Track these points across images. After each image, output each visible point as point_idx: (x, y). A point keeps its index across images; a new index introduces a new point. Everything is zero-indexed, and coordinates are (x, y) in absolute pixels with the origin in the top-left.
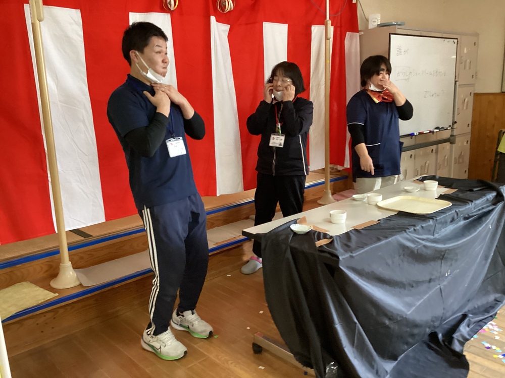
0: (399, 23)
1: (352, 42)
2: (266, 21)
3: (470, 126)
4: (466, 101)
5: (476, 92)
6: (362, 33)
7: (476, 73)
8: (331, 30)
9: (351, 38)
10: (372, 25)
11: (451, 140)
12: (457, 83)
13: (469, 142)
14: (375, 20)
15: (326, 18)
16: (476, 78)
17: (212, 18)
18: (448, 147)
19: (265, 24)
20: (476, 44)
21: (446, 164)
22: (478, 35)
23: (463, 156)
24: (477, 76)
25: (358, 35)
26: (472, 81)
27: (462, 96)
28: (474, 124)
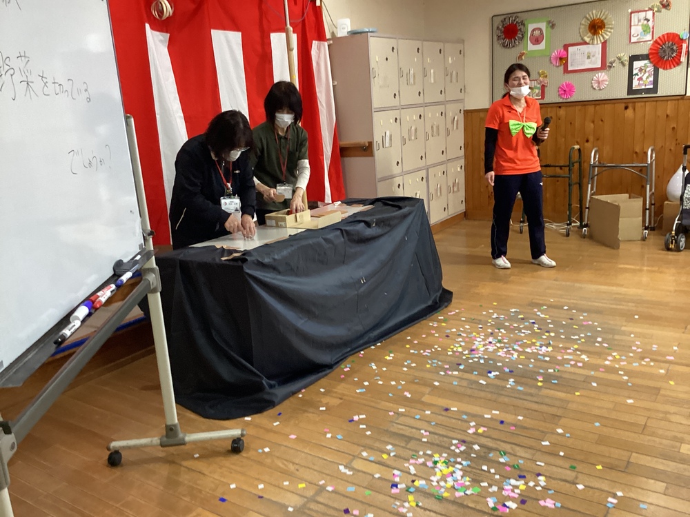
0: (371, 30)
1: (320, 52)
2: (216, 28)
3: (463, 148)
4: (456, 119)
5: (466, 109)
7: (464, 86)
8: (294, 37)
10: (341, 33)
13: (463, 168)
14: (345, 26)
15: (286, 24)
16: (465, 92)
17: (147, 26)
18: (440, 174)
19: (213, 32)
20: (462, 52)
21: (439, 194)
22: (463, 42)
23: (458, 183)
24: (467, 91)
25: (326, 44)
26: (461, 96)
27: (450, 114)
28: (466, 145)
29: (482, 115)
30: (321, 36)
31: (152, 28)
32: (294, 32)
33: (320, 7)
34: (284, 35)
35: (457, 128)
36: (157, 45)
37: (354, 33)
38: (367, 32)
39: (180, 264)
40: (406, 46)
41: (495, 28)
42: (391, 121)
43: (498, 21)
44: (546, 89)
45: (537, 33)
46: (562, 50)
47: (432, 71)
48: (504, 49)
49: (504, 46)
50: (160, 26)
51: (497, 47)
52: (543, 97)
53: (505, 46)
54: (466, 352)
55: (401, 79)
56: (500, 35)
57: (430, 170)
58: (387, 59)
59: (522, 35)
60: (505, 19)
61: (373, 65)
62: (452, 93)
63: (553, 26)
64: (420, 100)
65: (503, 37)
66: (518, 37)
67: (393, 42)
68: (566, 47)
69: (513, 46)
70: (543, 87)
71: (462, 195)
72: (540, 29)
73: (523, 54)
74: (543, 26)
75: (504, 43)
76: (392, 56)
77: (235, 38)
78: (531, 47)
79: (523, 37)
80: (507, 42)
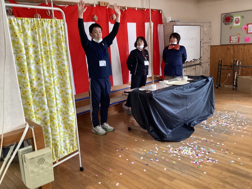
0: (178, 20)
1: (160, 28)
2: (128, 22)
3: (209, 58)
4: (207, 49)
5: (211, 45)
6: (164, 24)
7: (211, 37)
8: (152, 24)
9: (160, 26)
10: (168, 21)
11: (200, 64)
12: (201, 42)
13: (209, 65)
14: (169, 19)
15: (150, 20)
16: (211, 39)
20: (210, 26)
22: (211, 22)
23: (207, 71)
25: (162, 25)
26: (209, 41)
27: (205, 47)
28: (211, 58)
30: (161, 22)
31: (111, 23)
32: (152, 22)
34: (149, 23)
35: (208, 51)
37: (172, 21)
38: (176, 21)
41: (222, 18)
43: (223, 16)
44: (240, 39)
45: (237, 20)
46: (246, 26)
48: (225, 25)
50: (113, 22)
51: (223, 24)
52: (239, 42)
56: (224, 20)
57: (196, 66)
59: (232, 20)
60: (226, 15)
63: (243, 17)
66: (230, 21)
67: (185, 24)
68: (247, 25)
69: (229, 24)
70: (239, 39)
71: (208, 74)
72: (238, 19)
73: (232, 27)
74: (239, 17)
77: (134, 24)
78: (235, 24)
79: (232, 21)
80: (226, 23)
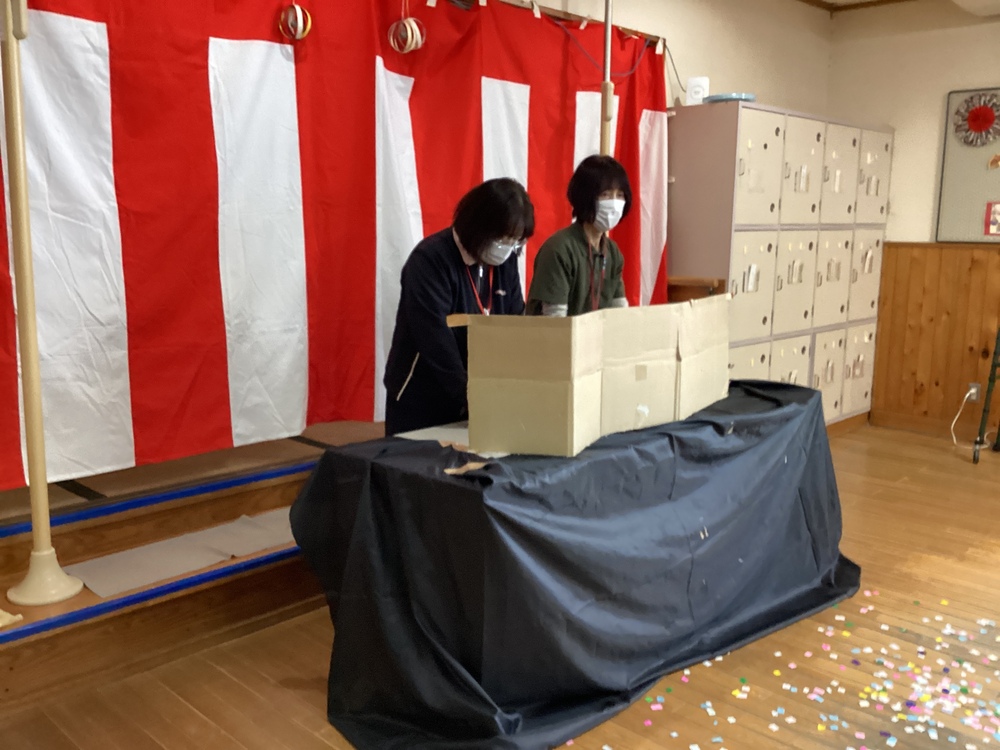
0: (745, 96)
1: (653, 130)
2: (489, 76)
3: (876, 304)
4: (869, 256)
5: (887, 240)
7: (888, 204)
8: (614, 102)
10: (693, 100)
13: (873, 337)
14: (699, 89)
15: (604, 78)
16: (888, 213)
17: (379, 61)
18: (834, 344)
19: (485, 81)
20: (889, 148)
21: (829, 378)
22: (891, 131)
23: (863, 361)
24: (891, 210)
25: (665, 116)
26: (879, 218)
27: (861, 247)
28: (883, 301)
29: (916, 253)
30: (657, 104)
31: (388, 66)
32: (615, 93)
33: (661, 58)
34: (598, 96)
35: (870, 271)
36: (392, 93)
37: (713, 101)
38: (737, 100)
39: (372, 469)
40: (801, 128)
41: (953, 110)
42: (762, 249)
43: (958, 101)
47: (838, 173)
48: (965, 147)
49: (965, 142)
50: (402, 63)
51: (954, 144)
53: (969, 143)
54: (897, 707)
55: (785, 181)
56: (960, 123)
57: (818, 336)
58: (766, 146)
60: (972, 98)
61: (741, 152)
62: (868, 213)
64: (812, 218)
65: (967, 127)
66: (994, 129)
67: (778, 120)
69: (983, 144)
71: (866, 382)
73: (999, 158)
75: (967, 137)
76: (775, 143)
77: (520, 93)
80: (972, 135)
